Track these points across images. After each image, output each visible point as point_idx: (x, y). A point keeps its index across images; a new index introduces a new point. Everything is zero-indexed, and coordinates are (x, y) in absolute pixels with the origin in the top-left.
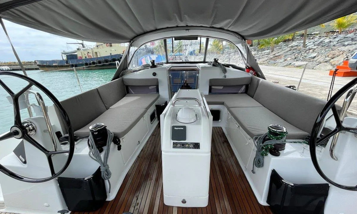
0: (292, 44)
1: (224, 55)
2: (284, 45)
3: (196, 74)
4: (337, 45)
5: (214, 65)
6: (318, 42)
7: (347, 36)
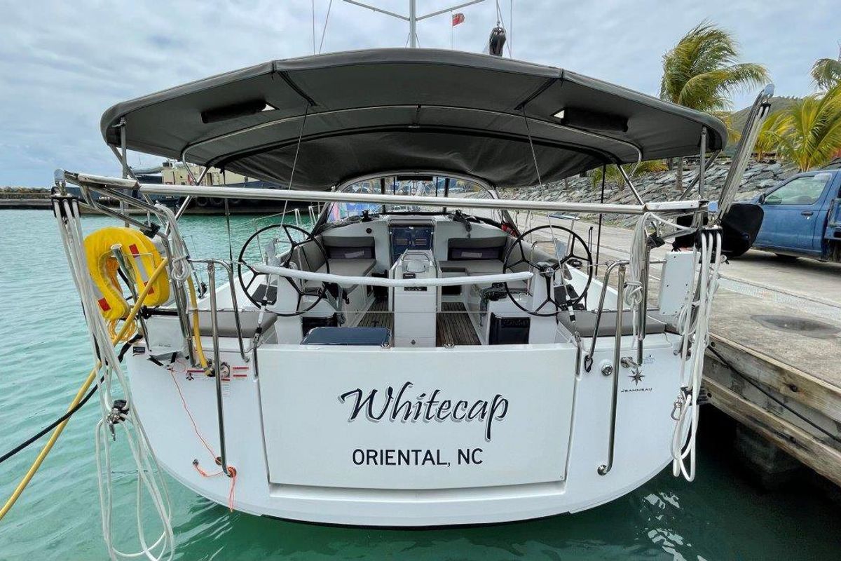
0: (665, 178)
1: (518, 195)
2: (649, 177)
3: (430, 231)
4: (745, 186)
5: (455, 220)
6: (713, 178)
7: (768, 169)
